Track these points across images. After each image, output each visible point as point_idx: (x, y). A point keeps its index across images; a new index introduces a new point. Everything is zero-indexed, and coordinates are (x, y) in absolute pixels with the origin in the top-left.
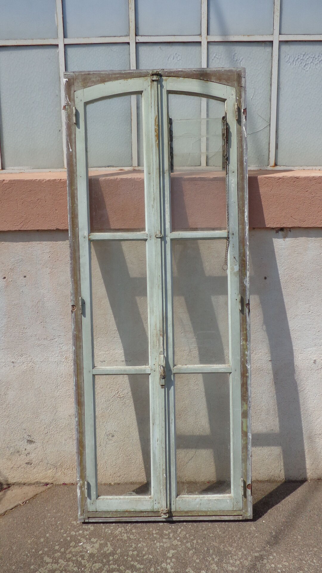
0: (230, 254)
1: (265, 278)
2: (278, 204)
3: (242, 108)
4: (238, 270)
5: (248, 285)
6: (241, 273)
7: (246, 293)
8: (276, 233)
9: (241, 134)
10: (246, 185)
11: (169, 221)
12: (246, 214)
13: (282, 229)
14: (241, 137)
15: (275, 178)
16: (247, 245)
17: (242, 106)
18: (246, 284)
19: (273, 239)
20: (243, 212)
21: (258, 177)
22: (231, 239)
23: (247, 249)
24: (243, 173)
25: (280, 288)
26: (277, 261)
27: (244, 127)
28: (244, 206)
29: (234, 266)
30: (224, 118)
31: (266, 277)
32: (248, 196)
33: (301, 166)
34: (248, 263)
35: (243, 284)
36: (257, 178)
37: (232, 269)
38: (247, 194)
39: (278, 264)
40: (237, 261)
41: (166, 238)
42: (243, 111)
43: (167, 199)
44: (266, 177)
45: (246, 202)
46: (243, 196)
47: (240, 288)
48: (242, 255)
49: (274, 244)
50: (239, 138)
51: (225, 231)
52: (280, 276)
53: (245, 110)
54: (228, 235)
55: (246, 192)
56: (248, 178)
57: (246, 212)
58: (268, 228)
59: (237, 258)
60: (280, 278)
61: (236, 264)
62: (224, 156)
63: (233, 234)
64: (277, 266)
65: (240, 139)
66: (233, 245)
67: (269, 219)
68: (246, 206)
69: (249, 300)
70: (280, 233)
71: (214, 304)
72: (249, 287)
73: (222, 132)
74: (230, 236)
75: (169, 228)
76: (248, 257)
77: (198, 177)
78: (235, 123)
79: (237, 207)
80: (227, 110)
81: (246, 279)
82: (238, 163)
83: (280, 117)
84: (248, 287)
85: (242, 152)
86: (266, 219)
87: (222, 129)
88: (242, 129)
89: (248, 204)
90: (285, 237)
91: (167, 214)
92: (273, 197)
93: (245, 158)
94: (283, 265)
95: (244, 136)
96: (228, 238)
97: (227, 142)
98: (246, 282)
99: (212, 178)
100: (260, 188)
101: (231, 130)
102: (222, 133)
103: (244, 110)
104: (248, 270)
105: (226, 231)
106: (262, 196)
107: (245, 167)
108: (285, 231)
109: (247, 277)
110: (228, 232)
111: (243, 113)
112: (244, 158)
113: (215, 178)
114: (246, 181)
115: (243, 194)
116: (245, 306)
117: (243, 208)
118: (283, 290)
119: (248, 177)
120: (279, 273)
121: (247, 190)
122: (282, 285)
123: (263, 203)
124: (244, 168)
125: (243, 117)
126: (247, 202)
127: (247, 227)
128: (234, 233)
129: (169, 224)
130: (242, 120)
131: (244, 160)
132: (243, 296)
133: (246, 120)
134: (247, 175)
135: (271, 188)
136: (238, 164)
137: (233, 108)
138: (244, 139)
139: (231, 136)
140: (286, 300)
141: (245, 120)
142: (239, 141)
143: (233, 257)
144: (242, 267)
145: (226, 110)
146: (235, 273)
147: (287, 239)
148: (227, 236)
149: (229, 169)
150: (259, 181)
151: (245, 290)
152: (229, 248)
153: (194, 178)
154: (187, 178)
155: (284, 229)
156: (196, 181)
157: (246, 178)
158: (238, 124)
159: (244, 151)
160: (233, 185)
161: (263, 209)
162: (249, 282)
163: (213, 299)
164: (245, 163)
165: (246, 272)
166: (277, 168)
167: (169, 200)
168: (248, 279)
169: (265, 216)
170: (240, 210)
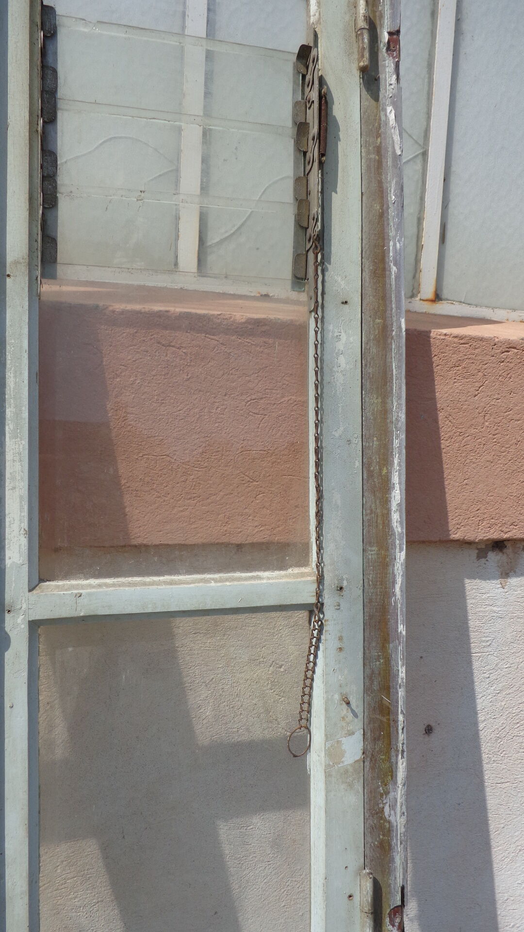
0: (326, 683)
1: (429, 730)
2: (497, 447)
3: (382, 26)
4: (359, 755)
5: (398, 820)
6: (372, 768)
7: (392, 860)
8: (479, 557)
9: (378, 135)
10: (398, 367)
11: (25, 525)
12: (397, 496)
13: (498, 545)
14: (379, 150)
15: (491, 343)
16: (398, 636)
17: (381, 16)
18: (392, 819)
19: (467, 581)
20: (386, 487)
21: (431, 335)
22: (329, 612)
23: (400, 656)
24: (385, 311)
25: (479, 761)
26: (476, 664)
27: (389, 108)
28: (386, 460)
29: (344, 740)
30: (305, 54)
31: (433, 724)
32: (403, 416)
33: (514, 310)
34: (401, 718)
35: (381, 818)
36: (429, 337)
37: (334, 753)
38: (399, 404)
39: (478, 676)
40: (355, 715)
41: (8, 617)
42: (386, 37)
43: (17, 414)
44: (462, 338)
45: (396, 443)
46: (385, 412)
47: (369, 839)
48: (376, 687)
49: (470, 602)
50: (368, 153)
51: (303, 575)
52: (481, 717)
53: (395, 34)
54: (319, 595)
55: (399, 398)
56: (404, 333)
57: (397, 486)
58: (458, 540)
59: (357, 702)
60: (481, 726)
61: (351, 728)
62: (301, 227)
63: (341, 588)
64: (473, 682)
65: (373, 156)
66: (340, 639)
67: (464, 507)
68: (396, 461)
69: (403, 888)
70: (493, 557)
71: (227, 852)
72: (403, 830)
73: (295, 115)
74: (328, 600)
75: (25, 568)
76: (401, 693)
77: (178, 310)
78: (355, 80)
79: (358, 464)
80: (319, 21)
81: (392, 795)
82: (367, 263)
83: (458, 134)
84: (401, 829)
85: (382, 216)
86: (450, 508)
87: (296, 104)
88: (382, 113)
89: (404, 451)
90: (506, 573)
91: (14, 488)
92: (481, 420)
93: (395, 245)
94: (493, 677)
95: (390, 149)
96: (315, 609)
97: (324, 159)
98: (393, 807)
99: (243, 320)
100: (437, 379)
101: (337, 111)
102: (295, 123)
103: (390, 33)
104: (403, 751)
105: (309, 575)
106: (441, 415)
107: (393, 283)
108: (509, 550)
109: (396, 783)
110: (320, 580)
111: (388, 49)
112: (391, 243)
113: (258, 323)
114: (399, 347)
115: (384, 403)
116: (387, 920)
117: (385, 471)
118: (486, 767)
119: (406, 330)
120: (479, 707)
121: (400, 388)
122: (486, 748)
123: (444, 444)
124: (388, 286)
125: (387, 65)
126: (399, 441)
127: (401, 556)
128: (345, 584)
129: (24, 541)
130: (382, 76)
131: (391, 254)
132: (379, 878)
133: (398, 79)
134: (403, 321)
135: (477, 384)
136: (366, 269)
137: (347, 18)
138: (390, 163)
139: (337, 138)
140: (492, 802)
141: (394, 77)
142: (369, 167)
143: (337, 697)
144: (375, 740)
145: (312, 20)
146: (346, 771)
147: (513, 581)
148: (313, 600)
149: (327, 284)
150: (434, 351)
151: (390, 845)
152: (320, 653)
153: (159, 315)
154: (122, 312)
155: (505, 542)
156: (165, 328)
157: (399, 336)
158: (364, 92)
159: (392, 212)
160: (342, 360)
161: (445, 466)
162: (404, 807)
163: (226, 831)
164: (394, 269)
165: (393, 760)
166: (443, 308)
167: (26, 415)
168: (399, 793)
169: (448, 497)
170: (371, 474)
